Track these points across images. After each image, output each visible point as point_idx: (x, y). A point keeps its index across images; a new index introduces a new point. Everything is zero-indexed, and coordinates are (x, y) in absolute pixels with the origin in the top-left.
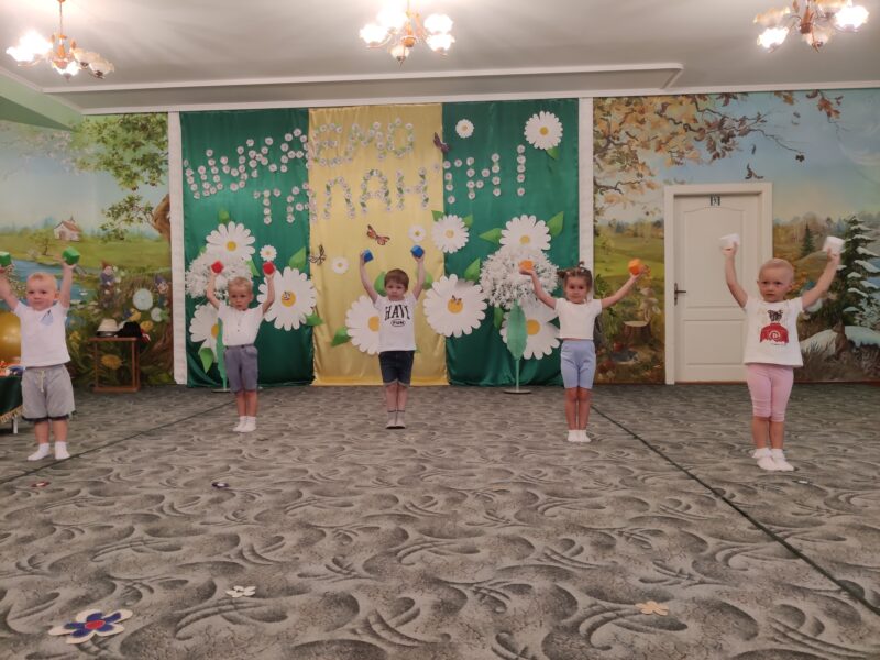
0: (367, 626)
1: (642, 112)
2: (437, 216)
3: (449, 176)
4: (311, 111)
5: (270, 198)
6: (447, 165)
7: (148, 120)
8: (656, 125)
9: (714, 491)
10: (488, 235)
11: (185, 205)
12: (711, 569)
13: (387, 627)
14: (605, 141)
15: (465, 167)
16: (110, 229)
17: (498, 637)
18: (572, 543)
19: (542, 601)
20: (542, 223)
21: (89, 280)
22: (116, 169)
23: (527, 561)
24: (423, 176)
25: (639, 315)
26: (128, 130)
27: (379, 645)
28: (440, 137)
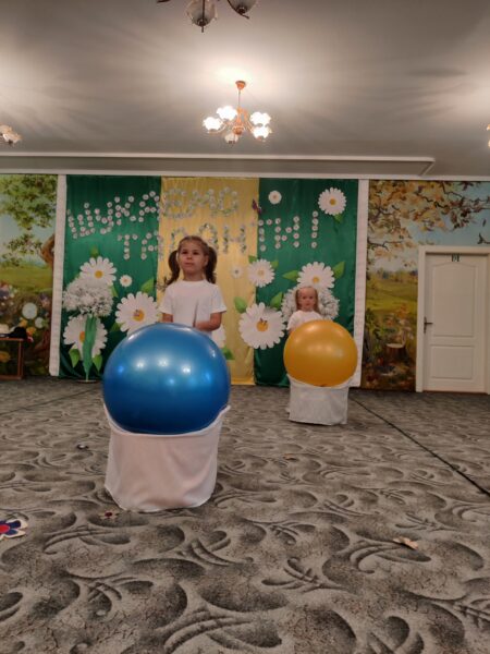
0: (190, 550)
1: (404, 192)
2: (252, 260)
3: (262, 232)
4: (163, 180)
5: (129, 240)
6: (261, 223)
7: (42, 179)
8: (414, 202)
9: (451, 466)
10: (289, 275)
11: (66, 243)
12: (449, 520)
13: (205, 551)
14: (377, 211)
15: (274, 225)
16: (9, 257)
17: (289, 561)
18: (345, 498)
19: (322, 537)
20: (328, 268)
22: (16, 214)
23: (311, 509)
24: (243, 230)
25: (398, 339)
26: (28, 186)
27: (199, 563)
28: (257, 202)
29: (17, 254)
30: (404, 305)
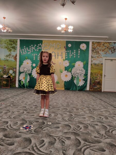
0: (74, 130)
1: (100, 45)
2: (64, 60)
3: (67, 53)
4: (43, 41)
5: (35, 55)
6: (66, 52)
7: (14, 40)
8: (102, 47)
10: (73, 64)
11: (20, 56)
14: (94, 49)
15: (69, 52)
16: (6, 59)
17: (97, 132)
18: (101, 117)
19: (101, 127)
20: (82, 62)
21: (2, 68)
22: (8, 49)
23: (95, 120)
24: (62, 53)
25: (98, 79)
26: (10, 42)
27: (78, 133)
29: (8, 58)
30: (100, 71)
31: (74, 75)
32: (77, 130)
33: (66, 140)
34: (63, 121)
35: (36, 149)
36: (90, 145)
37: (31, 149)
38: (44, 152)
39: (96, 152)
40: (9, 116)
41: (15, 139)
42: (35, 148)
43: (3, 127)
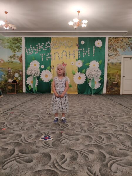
0: (96, 141)
1: (118, 40)
2: (76, 60)
3: (79, 52)
4: (52, 38)
5: (43, 55)
6: (79, 50)
7: (18, 38)
8: (121, 43)
10: (87, 64)
11: (25, 56)
14: (110, 46)
15: (82, 50)
16: (10, 61)
17: (122, 144)
18: (124, 126)
19: (125, 137)
20: (98, 62)
21: (6, 71)
22: (11, 48)
23: (118, 129)
24: (74, 52)
25: (116, 81)
26: (14, 41)
27: (101, 145)
28: (78, 44)
30: (117, 71)
31: (88, 77)
32: (100, 142)
33: (89, 154)
34: (82, 131)
35: (58, 166)
36: (117, 159)
37: (52, 166)
38: (66, 169)
39: (124, 168)
40: (21, 128)
41: (32, 154)
42: (56, 165)
43: (17, 141)
